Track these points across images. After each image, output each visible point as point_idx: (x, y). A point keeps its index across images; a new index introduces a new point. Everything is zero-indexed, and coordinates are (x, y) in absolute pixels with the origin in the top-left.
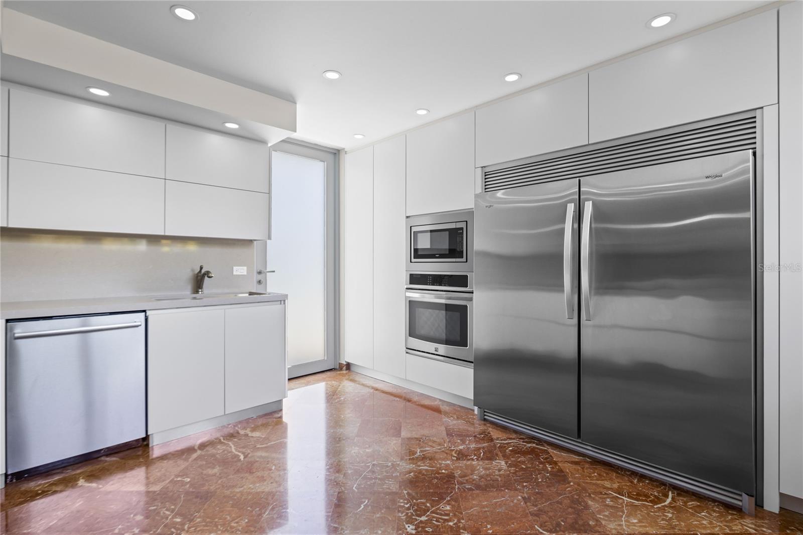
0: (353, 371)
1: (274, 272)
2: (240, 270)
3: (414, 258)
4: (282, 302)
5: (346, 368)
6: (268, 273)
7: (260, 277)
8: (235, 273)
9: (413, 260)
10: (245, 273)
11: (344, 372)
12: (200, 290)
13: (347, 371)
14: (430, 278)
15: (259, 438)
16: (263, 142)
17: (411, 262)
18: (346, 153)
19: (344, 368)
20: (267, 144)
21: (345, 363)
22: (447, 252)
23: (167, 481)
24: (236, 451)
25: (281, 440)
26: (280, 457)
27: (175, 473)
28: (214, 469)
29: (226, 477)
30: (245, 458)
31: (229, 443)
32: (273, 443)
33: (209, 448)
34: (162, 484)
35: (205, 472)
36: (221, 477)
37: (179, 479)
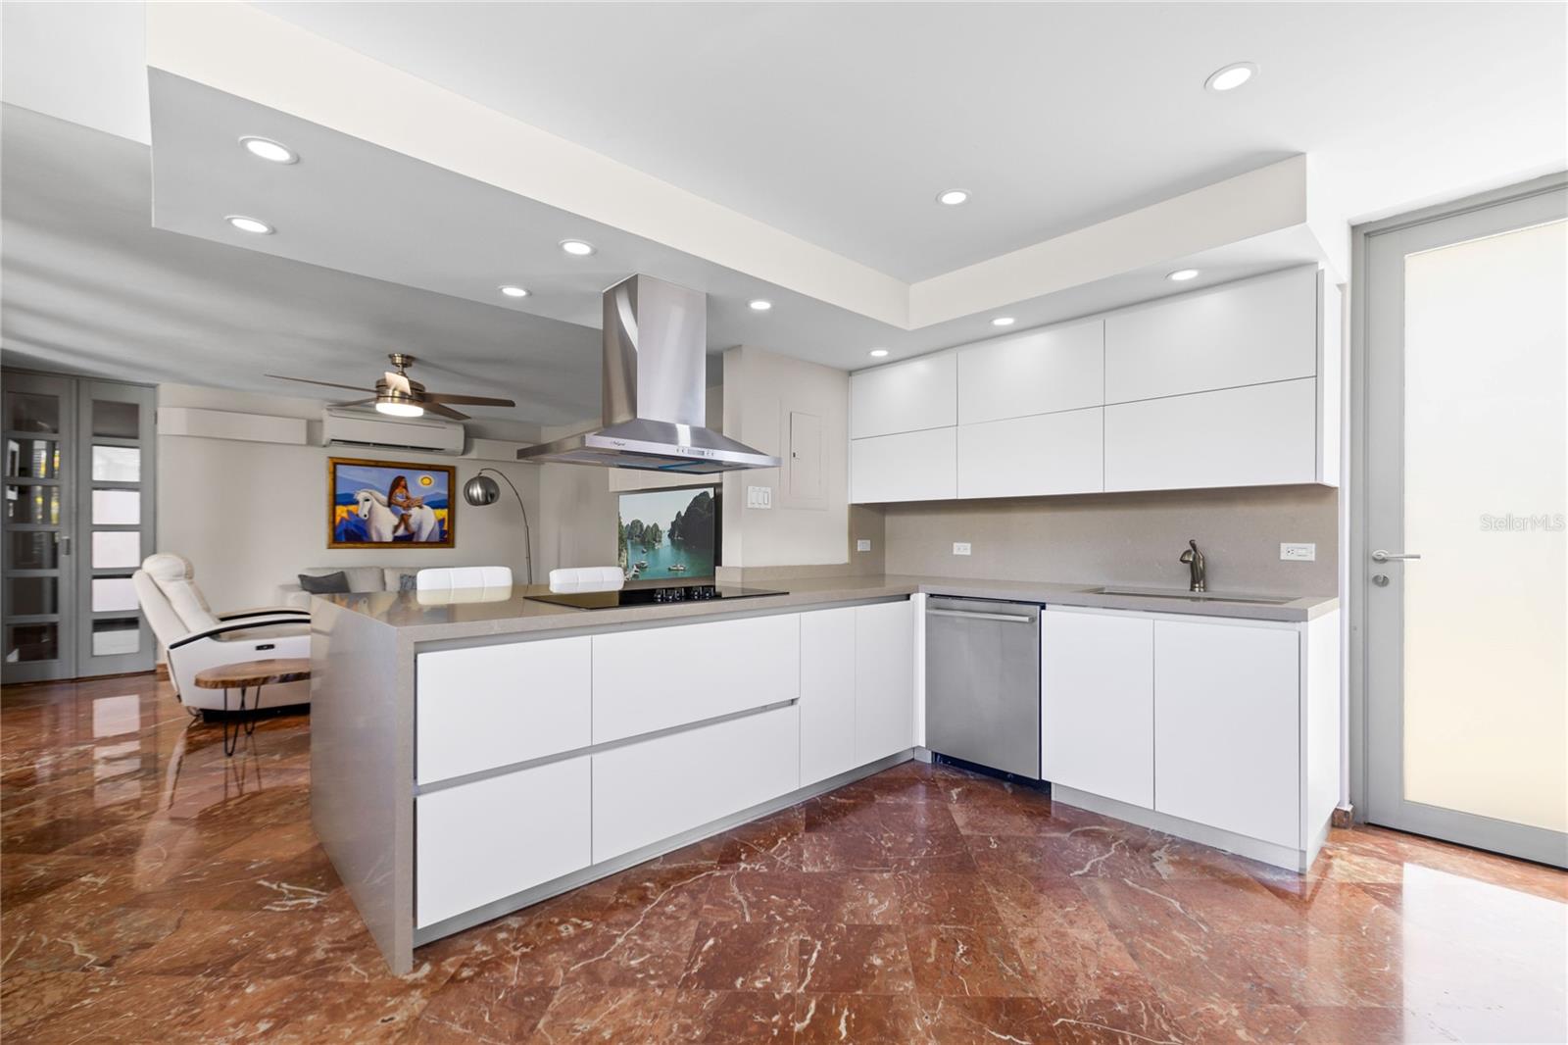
1: (1424, 556)
2: (1299, 551)
6: (1405, 560)
7: (1378, 569)
8: (1284, 556)
10: (1311, 558)
12: (1199, 586)
15: (1154, 875)
16: (1300, 265)
20: (1316, 263)
23: (984, 834)
24: (1093, 864)
25: (1169, 899)
26: (1110, 910)
27: (1003, 834)
28: (1032, 857)
29: (1015, 873)
30: (1080, 875)
31: (1113, 851)
32: (1151, 892)
33: (1081, 840)
34: (976, 833)
35: (1020, 853)
36: (1014, 868)
37: (992, 840)
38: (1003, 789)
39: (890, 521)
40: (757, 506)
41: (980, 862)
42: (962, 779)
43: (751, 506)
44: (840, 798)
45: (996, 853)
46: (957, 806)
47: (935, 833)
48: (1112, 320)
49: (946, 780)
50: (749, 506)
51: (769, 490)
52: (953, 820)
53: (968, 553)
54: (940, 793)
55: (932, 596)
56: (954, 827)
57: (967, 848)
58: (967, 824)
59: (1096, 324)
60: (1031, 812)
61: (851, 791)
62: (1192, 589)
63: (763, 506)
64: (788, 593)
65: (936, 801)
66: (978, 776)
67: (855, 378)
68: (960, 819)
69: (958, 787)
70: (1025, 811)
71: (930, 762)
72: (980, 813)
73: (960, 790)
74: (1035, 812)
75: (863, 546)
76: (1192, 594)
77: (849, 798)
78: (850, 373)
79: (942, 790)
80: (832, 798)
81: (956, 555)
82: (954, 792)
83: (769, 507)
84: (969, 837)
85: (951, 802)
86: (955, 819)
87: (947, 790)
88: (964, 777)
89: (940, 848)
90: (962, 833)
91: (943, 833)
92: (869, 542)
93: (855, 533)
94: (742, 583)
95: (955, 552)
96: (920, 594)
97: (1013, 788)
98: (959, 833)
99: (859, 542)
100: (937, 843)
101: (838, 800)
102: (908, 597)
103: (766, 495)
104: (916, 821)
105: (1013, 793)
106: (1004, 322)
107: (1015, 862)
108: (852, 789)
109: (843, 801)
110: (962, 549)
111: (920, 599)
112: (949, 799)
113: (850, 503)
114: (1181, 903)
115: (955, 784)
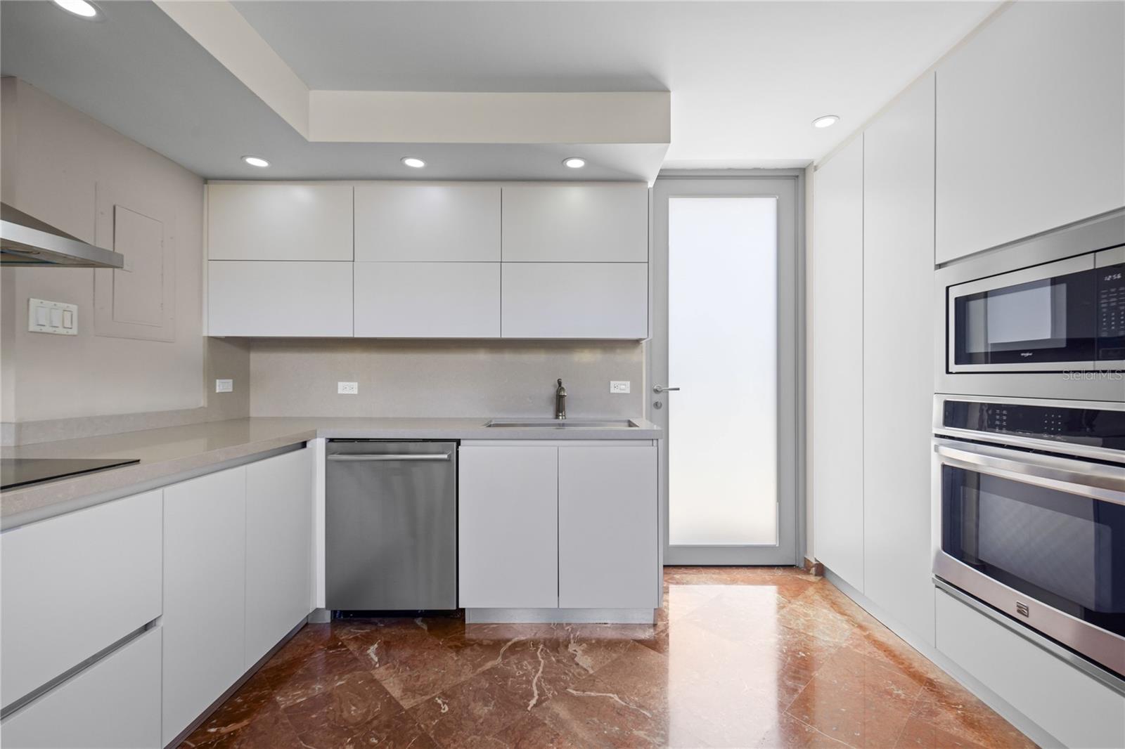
0: (829, 581)
1: (678, 389)
2: (621, 387)
3: (957, 363)
4: (655, 441)
5: (816, 571)
6: (670, 392)
7: (657, 398)
8: (613, 390)
9: (954, 367)
10: (628, 391)
11: (812, 578)
12: (561, 414)
13: (819, 578)
14: (1001, 415)
15: (583, 672)
16: (637, 180)
17: (948, 372)
18: (816, 168)
19: (813, 570)
20: (647, 182)
21: (814, 562)
22: (1064, 345)
23: (428, 697)
24: (537, 684)
25: (608, 695)
26: (580, 736)
27: (446, 687)
28: (486, 706)
29: (483, 736)
30: (535, 706)
31: (542, 661)
32: (593, 694)
33: (513, 659)
34: (419, 699)
35: (473, 704)
36: (478, 730)
37: (440, 701)
38: (418, 628)
39: (257, 360)
40: (47, 329)
41: (443, 741)
42: (372, 632)
43: (38, 329)
44: (225, 725)
45: (451, 718)
46: (382, 670)
47: (375, 723)
48: (509, 189)
49: (356, 639)
50: (32, 327)
51: (74, 308)
52: (387, 693)
53: (355, 392)
54: (355, 659)
55: (332, 440)
56: (392, 703)
57: (419, 726)
58: (405, 690)
59: (494, 189)
60: (456, 646)
61: (240, 705)
62: (557, 417)
63: (61, 331)
64: (138, 461)
65: (357, 673)
66: (386, 620)
67: (214, 190)
68: (394, 689)
69: (372, 644)
70: (450, 647)
71: (329, 621)
72: (411, 670)
73: (376, 646)
74: (459, 644)
75: (224, 386)
76: (557, 421)
77: (238, 720)
78: (206, 180)
79: (357, 654)
80: (213, 730)
81: (342, 395)
82: (372, 651)
83: (74, 331)
84: (415, 709)
85: (375, 668)
86: (389, 690)
87: (363, 651)
88: (374, 628)
89: (391, 742)
90: (406, 707)
91: (384, 718)
92: (230, 381)
93: (213, 371)
94: (18, 447)
95: (340, 391)
96: (318, 439)
97: (427, 623)
98: (402, 709)
99: (218, 381)
100: (384, 736)
101: (223, 730)
102: (304, 445)
103: (68, 315)
104: (345, 715)
105: (429, 630)
106: (415, 163)
107: (475, 721)
108: (239, 700)
109: (231, 727)
110: (348, 388)
111: (318, 446)
112: (369, 664)
113: (205, 334)
114: (617, 694)
115: (368, 640)
